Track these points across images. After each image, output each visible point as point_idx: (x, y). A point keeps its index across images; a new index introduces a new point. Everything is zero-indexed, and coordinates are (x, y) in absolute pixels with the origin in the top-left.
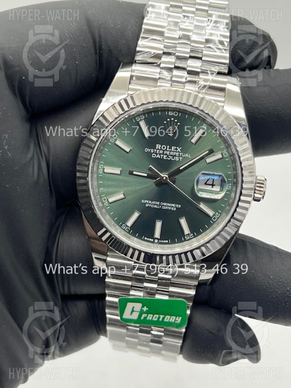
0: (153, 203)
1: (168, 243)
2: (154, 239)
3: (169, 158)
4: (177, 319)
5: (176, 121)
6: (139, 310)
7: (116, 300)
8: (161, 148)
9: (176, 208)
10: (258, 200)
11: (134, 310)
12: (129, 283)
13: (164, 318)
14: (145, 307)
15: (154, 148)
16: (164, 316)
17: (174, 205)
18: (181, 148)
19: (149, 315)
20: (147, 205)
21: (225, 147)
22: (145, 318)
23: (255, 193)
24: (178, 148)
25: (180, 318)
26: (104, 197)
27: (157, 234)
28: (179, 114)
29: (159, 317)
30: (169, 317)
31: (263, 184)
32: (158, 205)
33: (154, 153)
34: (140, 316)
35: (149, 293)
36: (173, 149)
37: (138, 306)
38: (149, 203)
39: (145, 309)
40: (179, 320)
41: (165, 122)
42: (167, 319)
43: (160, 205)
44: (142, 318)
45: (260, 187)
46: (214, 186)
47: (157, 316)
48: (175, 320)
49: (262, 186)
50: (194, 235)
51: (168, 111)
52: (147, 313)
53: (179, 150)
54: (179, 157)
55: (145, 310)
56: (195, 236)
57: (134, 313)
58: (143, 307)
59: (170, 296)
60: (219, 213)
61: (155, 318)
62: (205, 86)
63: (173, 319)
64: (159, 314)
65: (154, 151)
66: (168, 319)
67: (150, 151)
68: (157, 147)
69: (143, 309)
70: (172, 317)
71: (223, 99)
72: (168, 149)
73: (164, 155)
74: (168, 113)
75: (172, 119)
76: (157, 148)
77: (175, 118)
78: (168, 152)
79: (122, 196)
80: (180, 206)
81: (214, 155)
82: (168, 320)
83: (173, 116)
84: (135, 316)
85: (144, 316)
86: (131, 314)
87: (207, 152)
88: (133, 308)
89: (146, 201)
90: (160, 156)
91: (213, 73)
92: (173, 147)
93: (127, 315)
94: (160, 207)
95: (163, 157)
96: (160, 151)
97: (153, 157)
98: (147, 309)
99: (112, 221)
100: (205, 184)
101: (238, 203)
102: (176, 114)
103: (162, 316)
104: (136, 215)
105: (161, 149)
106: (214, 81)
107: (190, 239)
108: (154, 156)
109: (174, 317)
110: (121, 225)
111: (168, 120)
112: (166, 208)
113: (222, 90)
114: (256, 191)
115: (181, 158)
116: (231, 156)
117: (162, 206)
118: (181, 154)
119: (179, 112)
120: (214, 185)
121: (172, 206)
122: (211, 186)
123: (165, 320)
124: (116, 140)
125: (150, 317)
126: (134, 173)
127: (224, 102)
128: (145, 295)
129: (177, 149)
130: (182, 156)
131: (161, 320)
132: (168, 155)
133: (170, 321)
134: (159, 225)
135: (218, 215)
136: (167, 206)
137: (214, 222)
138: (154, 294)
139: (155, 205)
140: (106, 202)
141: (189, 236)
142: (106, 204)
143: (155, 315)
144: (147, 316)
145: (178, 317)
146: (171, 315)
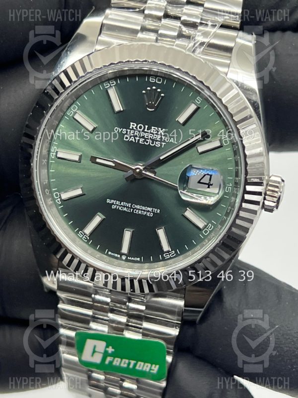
0: (122, 204)
1: (140, 262)
2: (122, 254)
3: (147, 142)
4: (153, 368)
5: (159, 90)
6: (102, 351)
7: (72, 334)
8: (136, 127)
9: (154, 213)
10: (270, 210)
11: (97, 350)
12: (90, 312)
13: (135, 365)
14: (110, 347)
15: (127, 127)
16: (135, 362)
17: (150, 209)
18: (164, 130)
19: (116, 359)
20: (114, 207)
22: (111, 362)
23: (265, 199)
24: (160, 129)
25: (157, 366)
26: (55, 191)
27: (125, 249)
28: (163, 82)
29: (129, 364)
30: (142, 363)
31: (277, 187)
32: (128, 207)
33: (126, 134)
34: (104, 359)
35: (115, 329)
36: (153, 130)
37: (101, 345)
38: (117, 205)
39: (110, 350)
40: (155, 369)
41: (144, 92)
42: (139, 367)
43: (131, 208)
44: (107, 362)
45: (273, 191)
47: (127, 361)
48: (150, 369)
49: (276, 190)
50: (176, 252)
51: (149, 76)
52: (114, 355)
55: (110, 352)
56: (177, 255)
57: (96, 354)
58: (107, 347)
59: (144, 335)
60: (213, 224)
61: (124, 363)
62: (202, 44)
63: (147, 366)
64: (129, 359)
65: (127, 131)
66: (142, 366)
67: (122, 131)
68: (131, 126)
69: (107, 349)
70: (146, 364)
71: (228, 61)
72: (146, 130)
74: (148, 79)
75: (154, 88)
76: (131, 128)
77: (158, 86)
78: (146, 135)
79: (79, 192)
80: (159, 211)
81: (211, 142)
82: (140, 369)
83: (155, 84)
84: (97, 359)
85: (109, 359)
86: (92, 355)
87: (200, 136)
88: (95, 347)
89: (112, 201)
90: (135, 140)
91: (216, 25)
92: (153, 127)
93: (87, 356)
94: (132, 210)
95: (139, 140)
96: (136, 132)
97: (125, 139)
98: (113, 350)
99: (66, 226)
100: (199, 182)
101: (238, 212)
102: (159, 80)
103: (133, 362)
104: (97, 220)
105: (137, 130)
106: (216, 36)
107: (171, 258)
108: (127, 138)
109: (149, 365)
110: (78, 231)
111: (149, 88)
112: (140, 213)
113: (228, 50)
114: (266, 197)
115: (163, 144)
116: (233, 144)
117: (134, 209)
118: (163, 137)
119: (164, 78)
120: (212, 185)
121: (147, 211)
122: (207, 186)
123: (137, 368)
124: (75, 113)
125: (117, 362)
126: (98, 160)
127: (228, 66)
128: (110, 331)
129: (158, 131)
130: (164, 141)
131: (131, 366)
132: (146, 139)
133: (144, 369)
134: (127, 235)
135: (211, 227)
136: (141, 210)
137: (205, 237)
138: (122, 330)
139: (124, 207)
140: (59, 199)
141: (169, 254)
142: (58, 201)
143: (124, 360)
144: (113, 360)
145: (154, 365)
146: (145, 362)
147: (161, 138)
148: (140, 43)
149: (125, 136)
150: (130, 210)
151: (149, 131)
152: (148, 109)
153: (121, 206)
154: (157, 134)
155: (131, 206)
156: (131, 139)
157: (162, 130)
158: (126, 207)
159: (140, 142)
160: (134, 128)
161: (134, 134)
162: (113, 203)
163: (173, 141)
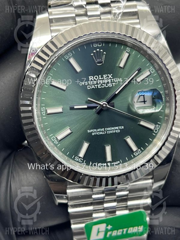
0: (98, 130)
2: (107, 163)
3: (103, 86)
5: (101, 50)
6: (104, 230)
9: (120, 130)
11: (100, 230)
12: (91, 208)
13: (127, 231)
14: (109, 225)
15: (88, 80)
16: (127, 229)
17: (117, 128)
18: (111, 75)
19: (114, 231)
20: (93, 134)
21: (151, 64)
22: (111, 235)
24: (109, 75)
25: (142, 226)
26: (52, 136)
27: (109, 158)
28: (102, 45)
29: (123, 231)
30: (132, 228)
32: (103, 131)
33: (88, 85)
34: (106, 234)
35: (110, 212)
36: (104, 77)
37: (103, 227)
38: (95, 132)
39: (109, 227)
40: (141, 228)
41: (92, 54)
42: (130, 231)
44: (108, 236)
46: (146, 103)
47: (121, 230)
48: (138, 230)
50: (141, 150)
51: (92, 43)
52: (112, 230)
53: (110, 76)
54: (112, 83)
56: (142, 151)
57: (100, 233)
58: (107, 226)
59: (130, 210)
60: (158, 124)
61: (119, 232)
63: (135, 229)
64: (123, 228)
65: (88, 83)
67: (85, 83)
68: (90, 78)
69: (107, 227)
70: (134, 228)
71: (138, 21)
72: (100, 79)
73: (98, 84)
74: (93, 45)
75: (98, 50)
76: (90, 80)
77: (100, 48)
78: (101, 81)
79: (69, 131)
80: (123, 127)
81: (143, 74)
83: (98, 47)
84: (101, 236)
85: (109, 233)
86: (97, 235)
87: (137, 72)
88: (99, 229)
89: (91, 131)
90: (95, 87)
91: (124, 0)
92: (104, 75)
93: (94, 237)
94: (105, 132)
95: (97, 86)
97: (88, 88)
98: (111, 227)
99: (65, 156)
102: (100, 44)
103: (125, 230)
104: (86, 146)
105: (95, 80)
106: (126, 7)
107: (139, 154)
108: (89, 87)
109: (137, 227)
110: (74, 157)
111: (95, 51)
112: (111, 132)
115: (114, 84)
116: (158, 70)
117: (107, 131)
118: (113, 80)
119: (102, 42)
120: (146, 101)
122: (143, 103)
123: (129, 232)
125: (115, 233)
126: (75, 107)
127: (139, 23)
128: (107, 215)
129: (108, 77)
130: (114, 82)
131: (124, 233)
132: (101, 84)
134: (108, 149)
135: (158, 127)
136: (112, 130)
137: (156, 134)
138: (115, 212)
139: (100, 132)
140: (56, 141)
141: (137, 152)
142: (56, 142)
143: (119, 231)
144: (112, 233)
145: (140, 227)
146: (133, 226)
147: (112, 81)
148: (82, 24)
149: (88, 86)
150: (104, 133)
151: (102, 78)
152: (98, 65)
153: (98, 132)
154: (108, 79)
155: (104, 130)
156: (92, 87)
157: (110, 75)
158: (101, 131)
159: (99, 87)
160: (92, 79)
161: (93, 83)
162: (92, 132)
163: (119, 80)
